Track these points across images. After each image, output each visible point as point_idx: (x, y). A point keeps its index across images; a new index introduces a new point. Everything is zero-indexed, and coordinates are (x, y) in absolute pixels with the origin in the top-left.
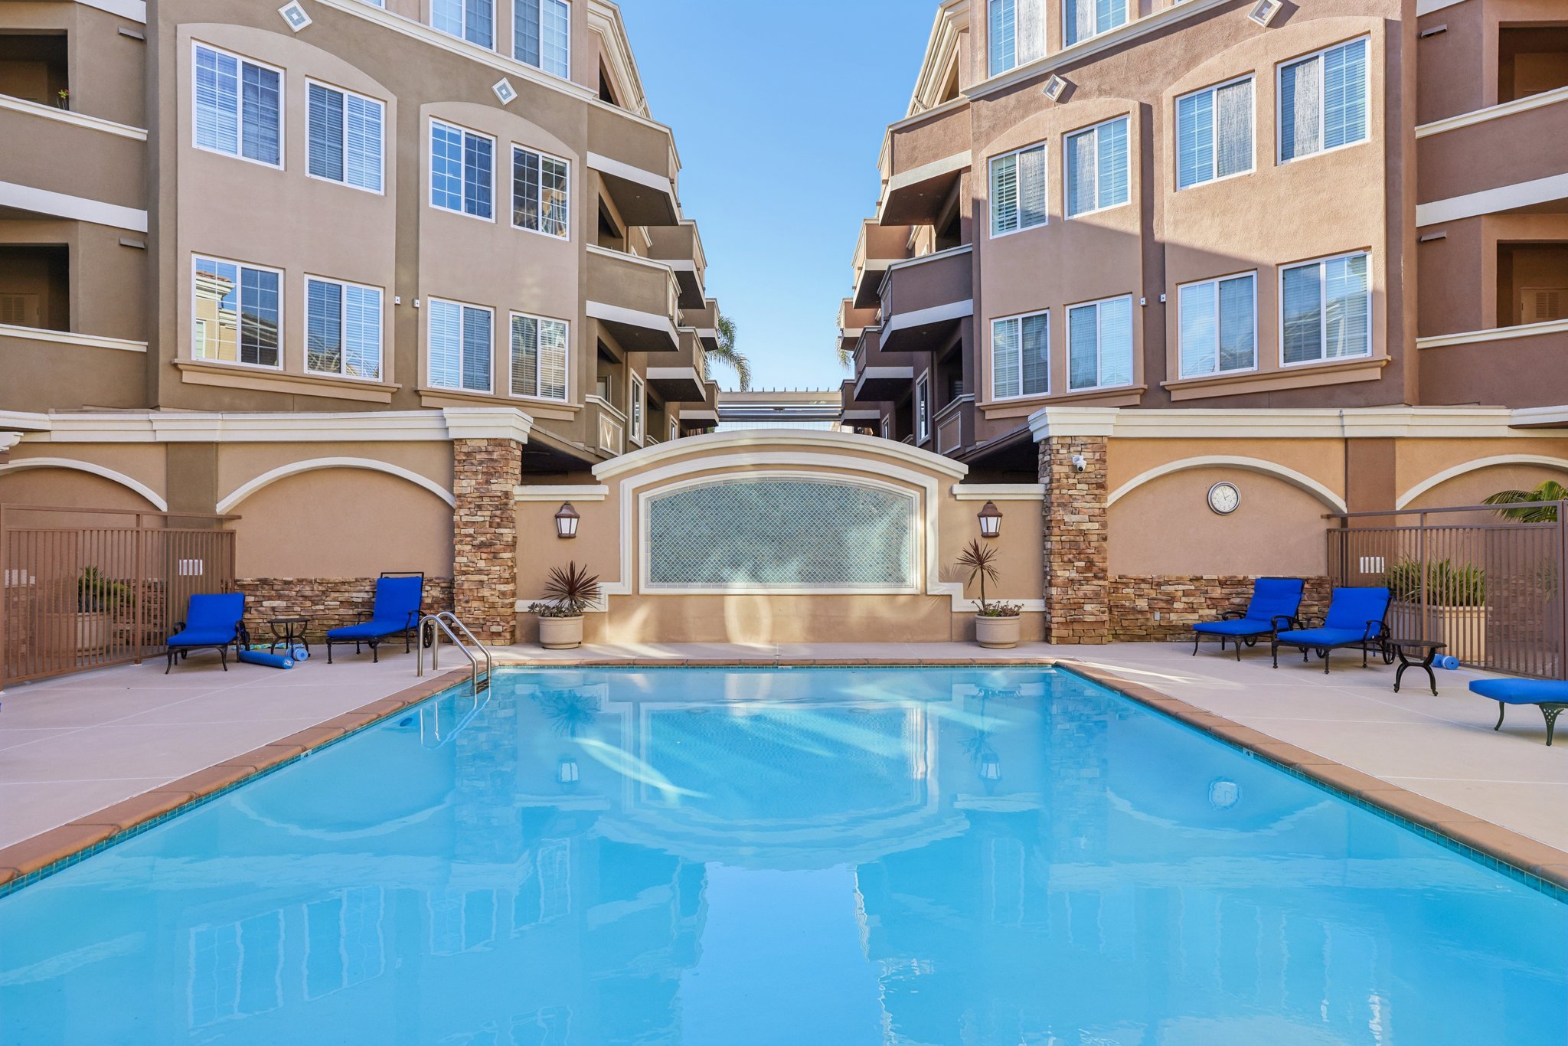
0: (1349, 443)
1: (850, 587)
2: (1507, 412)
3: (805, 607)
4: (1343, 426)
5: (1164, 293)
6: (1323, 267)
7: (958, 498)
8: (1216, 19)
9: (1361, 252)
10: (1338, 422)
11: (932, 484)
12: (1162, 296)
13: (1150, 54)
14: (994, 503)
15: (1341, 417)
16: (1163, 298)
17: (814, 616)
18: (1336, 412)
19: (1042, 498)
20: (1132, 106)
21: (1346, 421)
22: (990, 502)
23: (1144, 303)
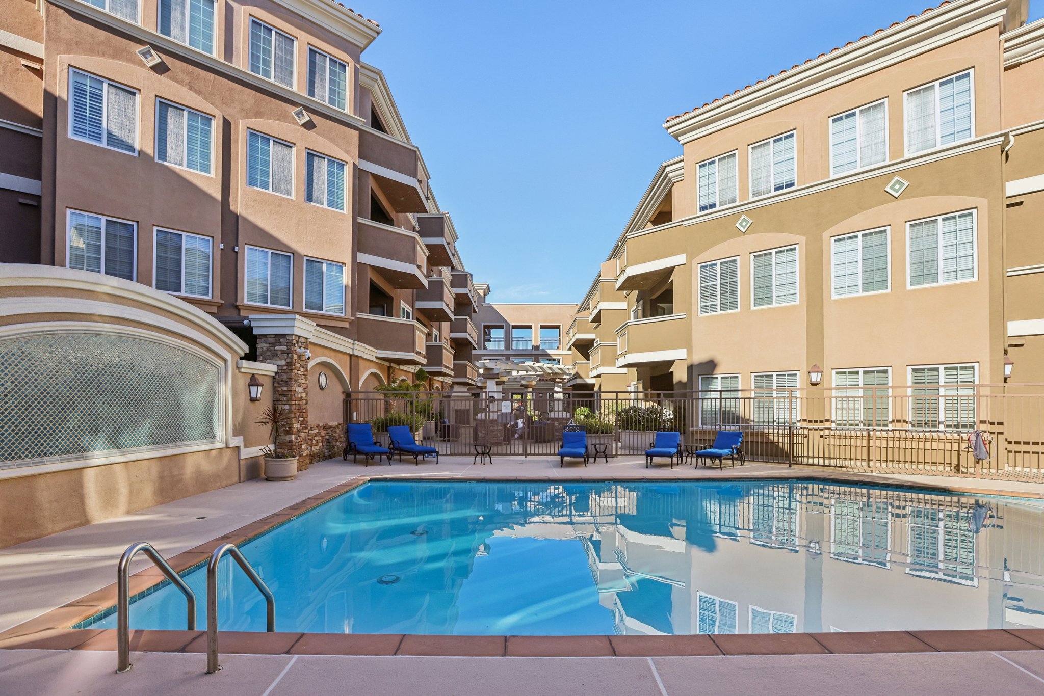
0: (352, 358)
1: (187, 445)
2: (376, 350)
3: (155, 468)
4: (353, 349)
5: (237, 246)
6: (324, 265)
7: (243, 370)
8: (274, 100)
9: (341, 265)
10: (351, 346)
11: (228, 356)
12: (236, 247)
13: (231, 89)
14: (256, 376)
15: (354, 344)
16: (237, 249)
17: (162, 478)
18: (352, 341)
19: (274, 374)
20: (219, 115)
21: (356, 347)
22: (253, 375)
23: (223, 247)
